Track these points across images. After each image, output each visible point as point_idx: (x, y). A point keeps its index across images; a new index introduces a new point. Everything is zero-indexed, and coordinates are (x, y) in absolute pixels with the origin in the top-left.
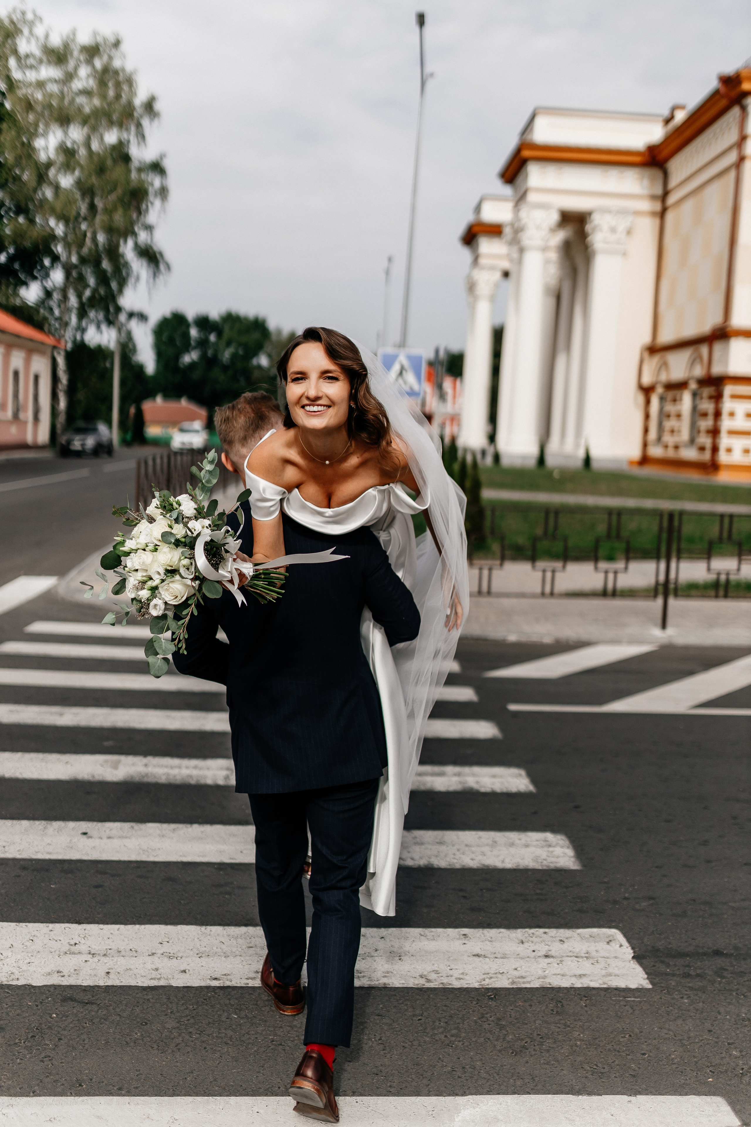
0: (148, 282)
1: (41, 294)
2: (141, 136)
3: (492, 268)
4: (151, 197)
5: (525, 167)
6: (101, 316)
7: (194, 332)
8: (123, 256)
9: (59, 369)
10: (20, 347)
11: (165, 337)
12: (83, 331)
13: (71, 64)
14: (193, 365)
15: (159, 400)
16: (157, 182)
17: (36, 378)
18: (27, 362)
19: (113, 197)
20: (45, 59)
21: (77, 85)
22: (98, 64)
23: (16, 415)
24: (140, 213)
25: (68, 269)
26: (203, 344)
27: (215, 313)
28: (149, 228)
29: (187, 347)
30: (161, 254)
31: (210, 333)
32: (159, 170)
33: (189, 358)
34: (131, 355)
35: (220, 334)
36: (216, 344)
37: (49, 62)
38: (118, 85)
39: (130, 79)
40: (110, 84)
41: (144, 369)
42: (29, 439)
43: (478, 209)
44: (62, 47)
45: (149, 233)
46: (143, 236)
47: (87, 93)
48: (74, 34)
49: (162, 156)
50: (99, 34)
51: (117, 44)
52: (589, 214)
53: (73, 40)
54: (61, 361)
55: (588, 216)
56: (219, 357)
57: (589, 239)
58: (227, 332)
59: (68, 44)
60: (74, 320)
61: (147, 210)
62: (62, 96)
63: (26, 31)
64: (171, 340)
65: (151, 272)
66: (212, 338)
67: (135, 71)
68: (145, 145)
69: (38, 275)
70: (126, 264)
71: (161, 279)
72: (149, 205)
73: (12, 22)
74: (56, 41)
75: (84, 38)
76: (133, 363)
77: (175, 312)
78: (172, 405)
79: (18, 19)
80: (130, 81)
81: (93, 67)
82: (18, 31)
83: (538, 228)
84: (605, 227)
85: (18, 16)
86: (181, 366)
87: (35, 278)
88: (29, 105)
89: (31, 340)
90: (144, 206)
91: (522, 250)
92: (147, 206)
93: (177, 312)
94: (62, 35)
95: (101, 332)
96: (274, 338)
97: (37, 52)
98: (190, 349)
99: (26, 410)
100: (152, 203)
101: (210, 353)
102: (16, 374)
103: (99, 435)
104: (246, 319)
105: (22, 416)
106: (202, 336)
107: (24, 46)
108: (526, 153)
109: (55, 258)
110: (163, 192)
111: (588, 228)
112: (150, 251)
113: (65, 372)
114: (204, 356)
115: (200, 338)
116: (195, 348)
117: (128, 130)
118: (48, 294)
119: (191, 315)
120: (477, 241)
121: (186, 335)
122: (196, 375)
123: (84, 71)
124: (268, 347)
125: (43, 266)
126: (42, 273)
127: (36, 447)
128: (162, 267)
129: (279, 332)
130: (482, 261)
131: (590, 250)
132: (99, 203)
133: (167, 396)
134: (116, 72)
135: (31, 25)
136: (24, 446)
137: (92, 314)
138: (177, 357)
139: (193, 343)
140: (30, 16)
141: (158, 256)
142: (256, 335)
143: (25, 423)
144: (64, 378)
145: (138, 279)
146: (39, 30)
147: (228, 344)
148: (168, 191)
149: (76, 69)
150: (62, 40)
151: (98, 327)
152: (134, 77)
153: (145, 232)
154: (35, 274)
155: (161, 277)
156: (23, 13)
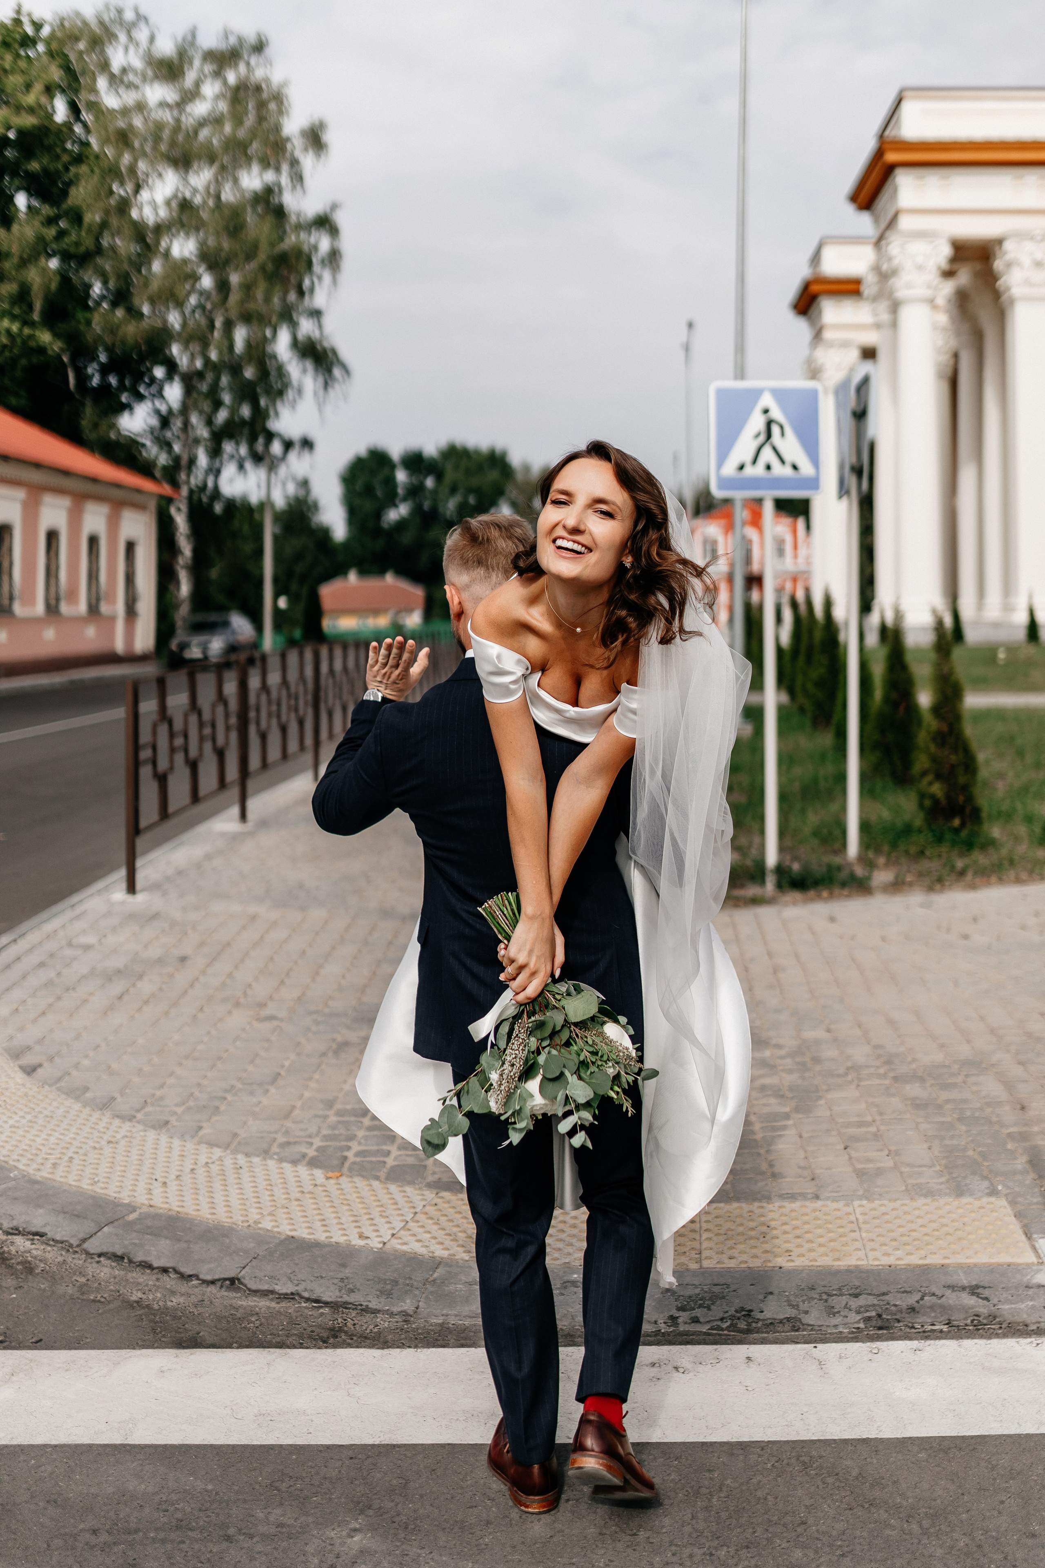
0: (315, 394)
1: (154, 422)
2: (298, 178)
3: (845, 344)
4: (317, 268)
5: (892, 177)
6: (243, 450)
7: (401, 476)
8: (274, 357)
9: (178, 534)
10: (99, 498)
11: (359, 486)
12: (217, 473)
13: (190, 77)
14: (401, 525)
15: (353, 577)
16: (325, 244)
17: (130, 547)
18: (113, 523)
19: (253, 265)
20: (150, 73)
21: (200, 109)
22: (231, 77)
23: (93, 609)
24: (301, 293)
25: (189, 381)
26: (415, 491)
27: (431, 448)
28: (316, 314)
29: (391, 500)
30: (334, 352)
31: (426, 477)
32: (327, 227)
33: (397, 513)
34: (310, 515)
35: (439, 476)
36: (435, 492)
37: (156, 77)
38: (262, 105)
39: (278, 94)
40: (251, 106)
41: (331, 534)
42: (119, 646)
43: (816, 259)
44: (175, 55)
45: (316, 320)
46: (306, 327)
47: (216, 121)
48: (194, 35)
49: (334, 207)
50: (232, 33)
51: (259, 47)
52: (1000, 242)
53: (193, 43)
54: (181, 521)
55: (997, 248)
56: (441, 510)
57: (1000, 283)
58: (450, 475)
59: (185, 51)
60: (203, 459)
61: (312, 290)
62: (177, 127)
63: (123, 37)
64: (369, 490)
65: (321, 379)
66: (430, 482)
67: (285, 84)
68: (304, 192)
69: (146, 394)
70: (281, 370)
71: (336, 391)
72: (316, 280)
73: (102, 23)
74: (166, 47)
75: (209, 40)
76: (313, 525)
77: (372, 448)
78: (373, 583)
79: (110, 19)
80: (278, 98)
81: (225, 82)
82: (112, 37)
83: (920, 268)
84: (1026, 261)
85: (112, 16)
86: (385, 525)
87: (140, 397)
88: (124, 138)
89: (118, 486)
90: (307, 283)
91: (895, 307)
92: (313, 283)
93: (376, 448)
94: (176, 38)
95: (245, 473)
96: (519, 477)
97: (137, 63)
98: (397, 502)
99: (112, 600)
100: (320, 278)
101: (427, 505)
102: (93, 541)
103: (234, 633)
104: (477, 452)
105: (104, 608)
106: (414, 481)
107: (118, 58)
108: (891, 157)
109: (172, 367)
110: (334, 258)
111: (998, 265)
112: (319, 347)
113: (188, 537)
114: (417, 510)
115: (412, 484)
116: (405, 499)
117: (278, 169)
118: (165, 421)
119: (396, 452)
120: (819, 304)
121: (390, 481)
122: (407, 538)
123: (210, 89)
124: (512, 492)
125: (153, 380)
126: (154, 389)
127: (131, 659)
128: (337, 372)
129: (527, 468)
130: (828, 335)
131: (1004, 298)
132: (235, 279)
133: (363, 572)
134: (258, 89)
135: (129, 28)
136: (111, 658)
137: (228, 447)
138: (378, 514)
139: (400, 491)
140: (129, 16)
141: (330, 355)
142: (493, 475)
143: (112, 619)
144: (186, 548)
145: (300, 391)
146: (142, 35)
147: (453, 490)
148: (341, 256)
149: (198, 84)
150: (176, 46)
151: (241, 467)
152: (285, 91)
153: (311, 321)
154: (142, 389)
155: (337, 386)
156: (120, 11)
